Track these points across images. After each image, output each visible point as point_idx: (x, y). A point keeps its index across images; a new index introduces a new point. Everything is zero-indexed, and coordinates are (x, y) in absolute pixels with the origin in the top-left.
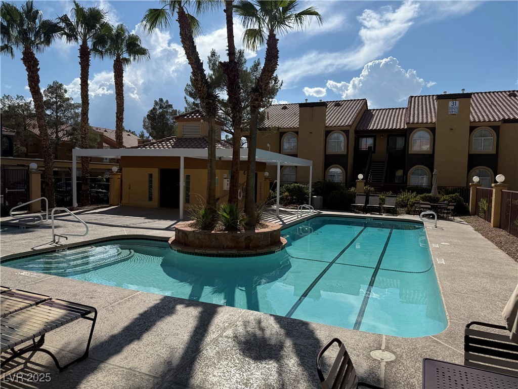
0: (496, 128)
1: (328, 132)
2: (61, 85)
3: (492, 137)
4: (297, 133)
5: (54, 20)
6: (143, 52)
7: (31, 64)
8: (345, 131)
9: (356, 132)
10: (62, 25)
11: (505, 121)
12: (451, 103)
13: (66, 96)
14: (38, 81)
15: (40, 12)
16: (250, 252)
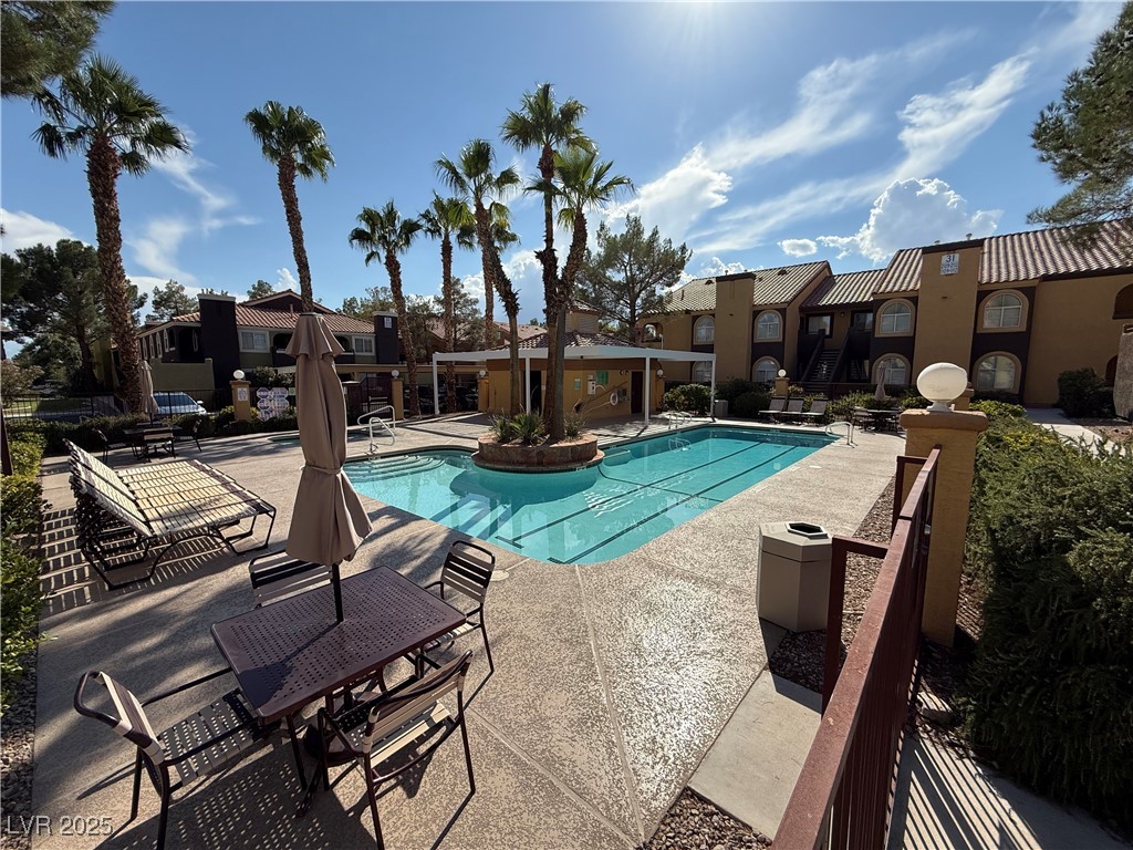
0: (1029, 290)
1: (757, 312)
2: (458, 280)
3: (1020, 304)
4: (713, 315)
5: (415, 218)
6: (514, 238)
7: (393, 267)
8: (782, 310)
9: (801, 309)
10: (423, 222)
11: (1047, 278)
12: (945, 258)
13: (463, 291)
14: (400, 285)
15: (399, 213)
16: (541, 468)
